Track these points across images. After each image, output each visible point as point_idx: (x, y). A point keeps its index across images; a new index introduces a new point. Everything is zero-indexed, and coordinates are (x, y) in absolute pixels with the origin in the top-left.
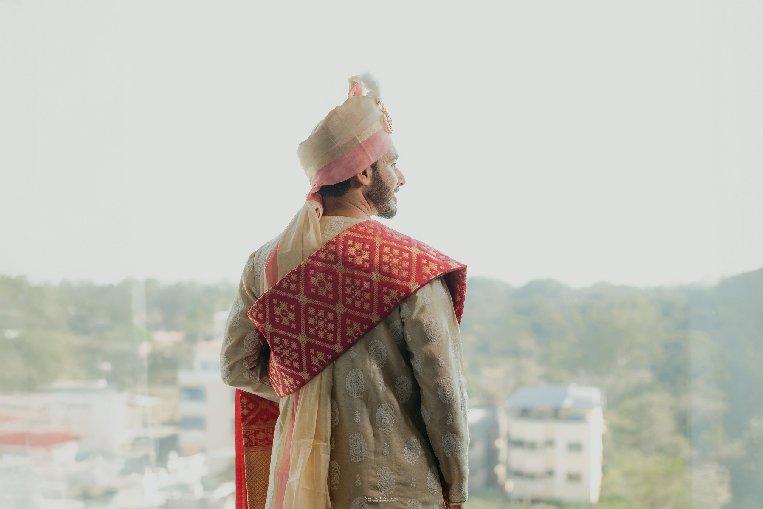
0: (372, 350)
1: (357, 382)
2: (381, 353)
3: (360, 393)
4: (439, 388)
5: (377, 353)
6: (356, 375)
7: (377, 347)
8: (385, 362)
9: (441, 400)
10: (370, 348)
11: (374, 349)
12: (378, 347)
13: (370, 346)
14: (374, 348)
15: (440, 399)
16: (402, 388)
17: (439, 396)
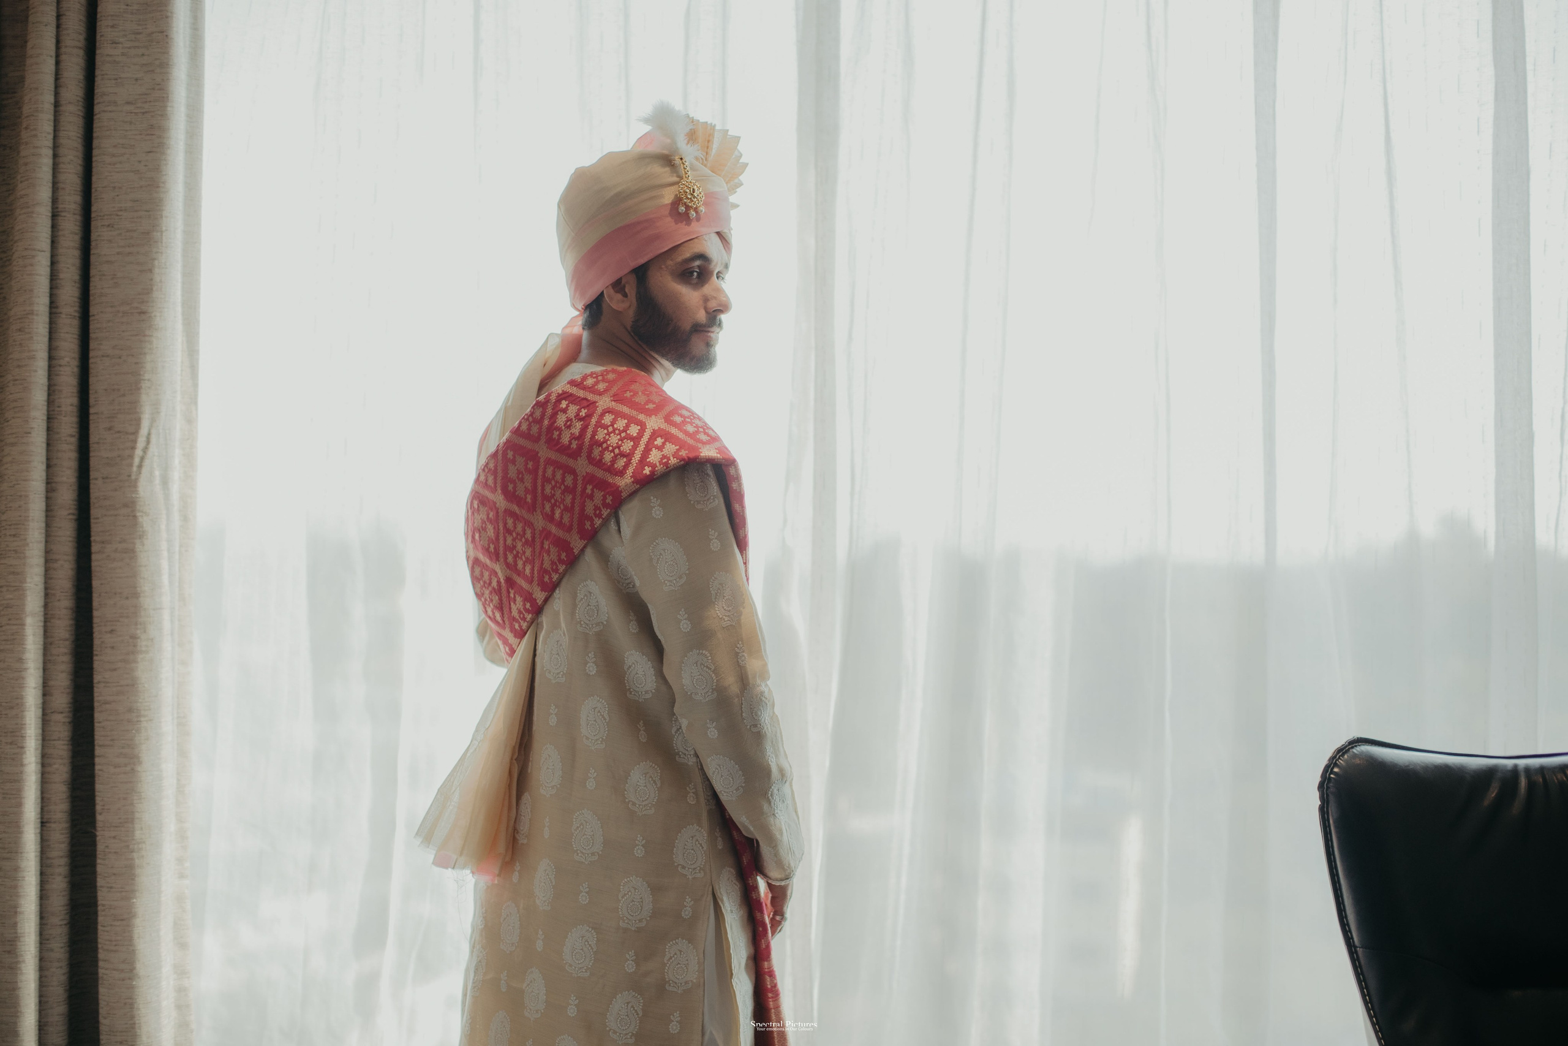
0: (582, 599)
1: (558, 654)
2: (598, 605)
3: (562, 673)
4: (682, 672)
5: (589, 605)
6: (558, 641)
7: (590, 593)
8: (605, 623)
9: (689, 693)
10: (578, 595)
11: (584, 597)
12: (592, 595)
13: (578, 592)
14: (586, 595)
15: (687, 693)
16: (637, 673)
17: (685, 687)
